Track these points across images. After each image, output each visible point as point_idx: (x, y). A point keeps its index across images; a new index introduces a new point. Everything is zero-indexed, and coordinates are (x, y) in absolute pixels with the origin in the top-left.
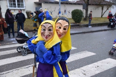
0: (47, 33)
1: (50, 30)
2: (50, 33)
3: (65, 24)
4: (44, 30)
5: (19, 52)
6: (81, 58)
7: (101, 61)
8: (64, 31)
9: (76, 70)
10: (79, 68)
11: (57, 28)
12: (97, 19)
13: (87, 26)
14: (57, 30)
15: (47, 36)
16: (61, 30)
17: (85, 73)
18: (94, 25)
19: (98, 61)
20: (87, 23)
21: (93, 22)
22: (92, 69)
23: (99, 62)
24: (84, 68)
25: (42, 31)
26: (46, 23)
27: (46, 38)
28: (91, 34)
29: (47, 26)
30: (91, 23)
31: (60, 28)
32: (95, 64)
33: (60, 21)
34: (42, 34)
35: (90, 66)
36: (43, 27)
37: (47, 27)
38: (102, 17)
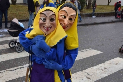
0: (48, 23)
1: (52, 20)
2: (51, 24)
3: (72, 12)
4: (45, 20)
5: (11, 48)
6: (84, 58)
7: (108, 62)
8: (70, 22)
9: (78, 73)
10: (81, 71)
11: (61, 18)
12: (102, 7)
13: (90, 16)
14: (60, 20)
15: (48, 28)
16: (66, 21)
17: (89, 77)
18: (99, 15)
19: (105, 61)
20: (90, 12)
21: (98, 11)
22: (98, 71)
23: (106, 63)
24: (88, 70)
25: (41, 22)
26: (47, 10)
27: (47, 30)
28: (95, 26)
29: (49, 14)
30: (96, 12)
31: (65, 17)
32: (101, 65)
33: (65, 8)
34: (41, 25)
35: (95, 68)
36: (42, 15)
37: (48, 16)
38: (108, 4)
